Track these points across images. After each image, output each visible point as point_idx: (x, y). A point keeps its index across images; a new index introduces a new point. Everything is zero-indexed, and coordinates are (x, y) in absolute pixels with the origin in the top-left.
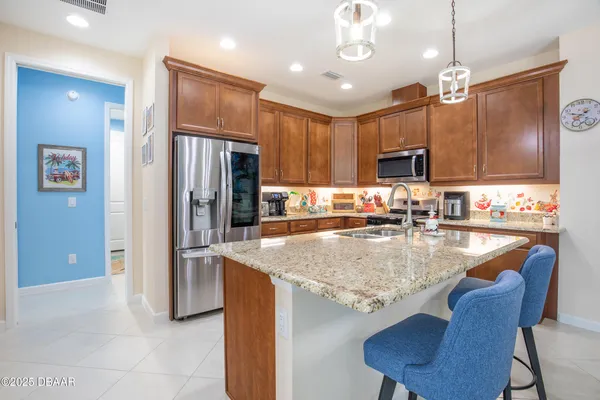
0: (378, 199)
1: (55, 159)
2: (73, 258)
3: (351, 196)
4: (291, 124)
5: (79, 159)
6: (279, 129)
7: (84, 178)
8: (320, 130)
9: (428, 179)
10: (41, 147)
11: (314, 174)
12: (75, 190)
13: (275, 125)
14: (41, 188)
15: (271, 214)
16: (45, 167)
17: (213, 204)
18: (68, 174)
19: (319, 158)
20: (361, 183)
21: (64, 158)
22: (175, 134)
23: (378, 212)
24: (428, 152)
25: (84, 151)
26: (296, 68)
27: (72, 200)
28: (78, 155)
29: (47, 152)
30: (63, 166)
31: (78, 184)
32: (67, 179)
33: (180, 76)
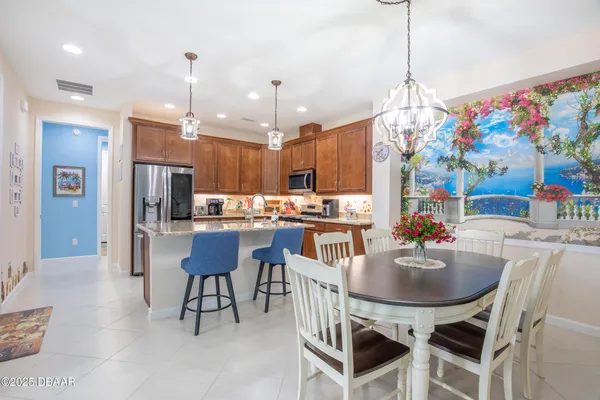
0: (292, 204)
1: (65, 175)
2: (75, 241)
3: (278, 202)
4: (227, 151)
5: (80, 175)
6: (216, 155)
7: (84, 188)
8: (252, 154)
9: (314, 190)
10: (55, 168)
11: (246, 186)
12: (77, 196)
13: (214, 152)
14: (55, 195)
15: (210, 214)
16: (58, 181)
17: (159, 205)
18: (72, 185)
19: (251, 175)
20: (283, 193)
21: (70, 175)
22: (134, 163)
23: (292, 214)
24: (314, 171)
25: (84, 169)
26: (222, 116)
27: (75, 203)
28: (79, 172)
29: (59, 171)
30: (70, 179)
31: (79, 192)
32: (72, 189)
33: (139, 128)
